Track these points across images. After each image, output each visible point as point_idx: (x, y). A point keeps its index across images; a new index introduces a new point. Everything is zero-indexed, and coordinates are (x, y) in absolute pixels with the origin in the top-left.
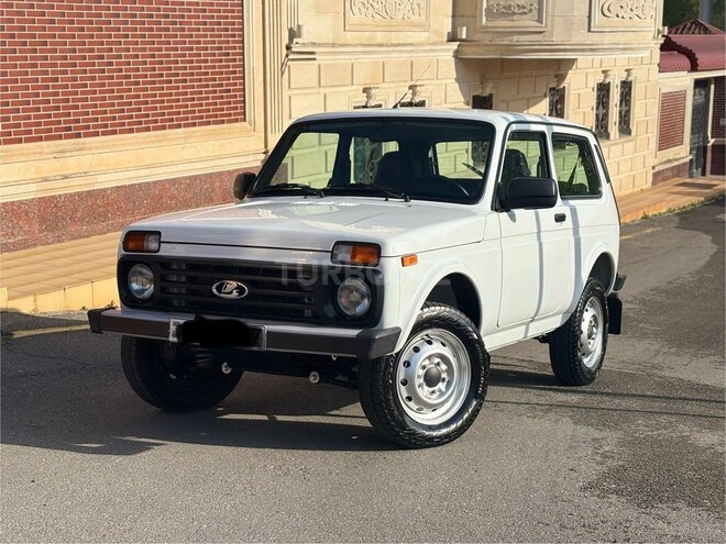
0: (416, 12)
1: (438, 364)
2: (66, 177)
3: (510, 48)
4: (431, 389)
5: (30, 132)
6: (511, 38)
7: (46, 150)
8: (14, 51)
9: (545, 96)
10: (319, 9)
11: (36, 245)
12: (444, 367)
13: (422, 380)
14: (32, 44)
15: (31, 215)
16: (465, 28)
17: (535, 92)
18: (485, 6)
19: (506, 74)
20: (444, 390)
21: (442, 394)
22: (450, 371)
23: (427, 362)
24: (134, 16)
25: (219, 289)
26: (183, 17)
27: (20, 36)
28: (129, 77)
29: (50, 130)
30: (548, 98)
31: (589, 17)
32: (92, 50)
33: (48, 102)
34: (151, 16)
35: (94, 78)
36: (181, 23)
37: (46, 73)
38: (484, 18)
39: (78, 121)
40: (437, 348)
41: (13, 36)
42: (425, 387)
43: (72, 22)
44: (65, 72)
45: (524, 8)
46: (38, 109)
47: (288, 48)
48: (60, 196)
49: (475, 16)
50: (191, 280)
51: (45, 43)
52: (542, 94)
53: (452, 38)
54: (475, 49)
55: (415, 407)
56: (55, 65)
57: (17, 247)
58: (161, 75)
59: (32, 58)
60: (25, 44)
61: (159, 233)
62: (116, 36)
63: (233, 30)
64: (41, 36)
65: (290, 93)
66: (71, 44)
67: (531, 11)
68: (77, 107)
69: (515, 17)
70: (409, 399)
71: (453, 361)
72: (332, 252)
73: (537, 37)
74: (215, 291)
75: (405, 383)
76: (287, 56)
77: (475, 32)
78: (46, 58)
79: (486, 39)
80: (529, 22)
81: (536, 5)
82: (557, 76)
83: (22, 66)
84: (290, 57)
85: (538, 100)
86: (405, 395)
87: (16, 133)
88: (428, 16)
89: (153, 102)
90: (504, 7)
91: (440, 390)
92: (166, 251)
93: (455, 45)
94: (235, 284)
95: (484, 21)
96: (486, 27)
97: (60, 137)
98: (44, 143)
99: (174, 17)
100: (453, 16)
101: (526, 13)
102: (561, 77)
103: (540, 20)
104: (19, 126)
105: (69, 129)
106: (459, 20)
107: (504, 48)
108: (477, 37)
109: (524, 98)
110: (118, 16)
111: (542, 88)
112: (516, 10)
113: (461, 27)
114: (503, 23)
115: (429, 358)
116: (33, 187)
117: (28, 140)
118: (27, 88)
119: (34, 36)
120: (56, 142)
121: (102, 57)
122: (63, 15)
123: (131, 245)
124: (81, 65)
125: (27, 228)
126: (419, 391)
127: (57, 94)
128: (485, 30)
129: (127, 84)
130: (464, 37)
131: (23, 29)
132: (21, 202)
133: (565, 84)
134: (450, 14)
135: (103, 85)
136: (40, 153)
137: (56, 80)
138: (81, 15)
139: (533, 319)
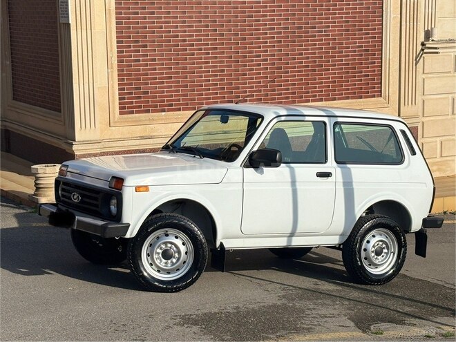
2: (225, 133)
4: (166, 261)
12: (175, 250)
14: (206, 49)
20: (174, 262)
22: (179, 252)
23: (163, 246)
25: (73, 197)
26: (328, 27)
27: (197, 45)
32: (251, 52)
36: (326, 31)
41: (192, 45)
42: (162, 259)
43: (237, 35)
47: (423, 44)
51: (216, 49)
55: (156, 269)
60: (201, 49)
61: (68, 166)
63: (373, 33)
64: (212, 44)
65: (424, 76)
66: (235, 48)
70: (151, 264)
75: (149, 255)
76: (422, 50)
84: (425, 51)
92: (68, 176)
94: (77, 194)
115: (165, 243)
119: (208, 45)
126: (158, 261)
131: (200, 40)
139: (292, 234)
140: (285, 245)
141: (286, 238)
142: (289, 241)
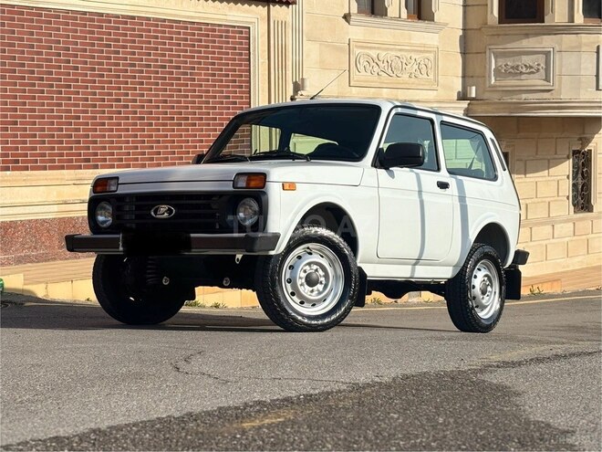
0: (424, 71)
1: (317, 270)
3: (518, 106)
4: (311, 289)
5: (54, 161)
6: (518, 96)
7: (66, 177)
8: (43, 92)
9: (568, 158)
10: (324, 66)
11: (55, 259)
12: (321, 273)
13: (303, 281)
14: (58, 86)
15: (52, 233)
16: (474, 88)
17: (556, 154)
18: (493, 67)
19: (522, 134)
20: (321, 290)
21: (320, 293)
22: (327, 276)
23: (307, 268)
24: (149, 66)
25: (156, 212)
26: (194, 68)
27: (48, 79)
28: (143, 118)
29: (71, 161)
30: (571, 160)
31: (597, 76)
32: (111, 94)
33: (70, 136)
34: (164, 67)
35: (111, 118)
36: (191, 74)
37: (70, 111)
38: (493, 78)
39: (96, 154)
40: (316, 258)
41: (42, 79)
42: (306, 286)
43: (94, 69)
44: (87, 112)
45: (531, 67)
46: (61, 142)
47: (293, 99)
48: (78, 218)
49: (484, 77)
50: (138, 208)
51: (69, 86)
52: (565, 156)
53: (463, 96)
54: (485, 107)
55: (298, 301)
56: (78, 105)
57: (38, 259)
58: (173, 119)
59: (58, 99)
60: (52, 86)
61: (117, 178)
62: (132, 83)
63: (240, 81)
64: (66, 80)
66: (92, 88)
67: (538, 70)
68: (95, 142)
69: (523, 77)
70: (293, 294)
71: (330, 270)
72: (233, 181)
73: (546, 95)
74: (152, 213)
75: (289, 281)
77: (485, 91)
78: (70, 99)
79: (495, 97)
80: (536, 81)
81: (543, 65)
82: (580, 139)
83: (48, 105)
85: (559, 161)
86: (290, 291)
87: (42, 161)
88: (436, 75)
89: (164, 142)
90: (512, 67)
91: (318, 290)
92: (122, 190)
93: (465, 104)
94: (166, 207)
95: (493, 81)
96: (495, 86)
97: (80, 167)
98: (65, 172)
99: (185, 68)
100: (464, 77)
101: (533, 73)
102: (585, 141)
103: (547, 79)
104: (44, 155)
105: (88, 160)
106: (469, 81)
107: (512, 106)
108: (486, 96)
109: (544, 159)
110: (134, 65)
111: (565, 149)
112: (524, 70)
113: (471, 86)
114: (511, 82)
115: (309, 264)
116: (55, 208)
117: (52, 168)
118: (53, 123)
119: (60, 80)
120: (77, 171)
121: (119, 100)
122: (86, 63)
123: (99, 189)
124: (100, 106)
125: (47, 244)
126: (301, 289)
127: (78, 130)
128: (493, 89)
129: (141, 124)
130: (473, 95)
131: (51, 73)
132: (44, 220)
133: (591, 146)
134: (461, 75)
135: (120, 124)
136: (62, 179)
137: (78, 118)
138: (102, 64)
139: (418, 261)
140: (409, 276)
141: (410, 267)
142: (413, 271)
